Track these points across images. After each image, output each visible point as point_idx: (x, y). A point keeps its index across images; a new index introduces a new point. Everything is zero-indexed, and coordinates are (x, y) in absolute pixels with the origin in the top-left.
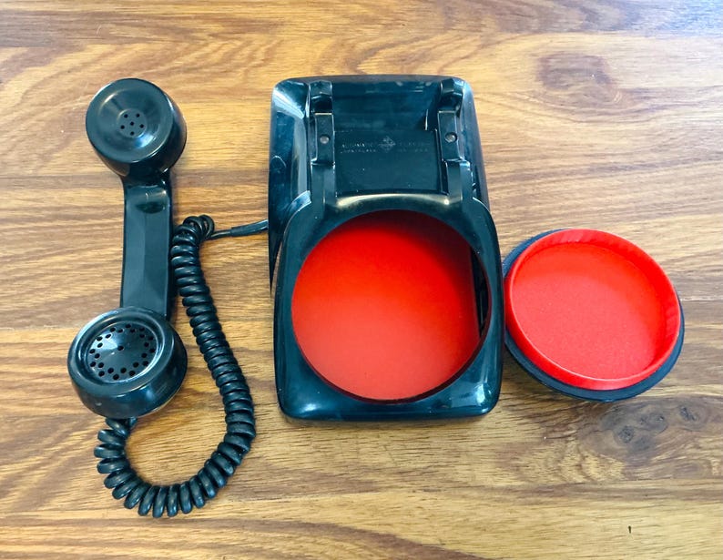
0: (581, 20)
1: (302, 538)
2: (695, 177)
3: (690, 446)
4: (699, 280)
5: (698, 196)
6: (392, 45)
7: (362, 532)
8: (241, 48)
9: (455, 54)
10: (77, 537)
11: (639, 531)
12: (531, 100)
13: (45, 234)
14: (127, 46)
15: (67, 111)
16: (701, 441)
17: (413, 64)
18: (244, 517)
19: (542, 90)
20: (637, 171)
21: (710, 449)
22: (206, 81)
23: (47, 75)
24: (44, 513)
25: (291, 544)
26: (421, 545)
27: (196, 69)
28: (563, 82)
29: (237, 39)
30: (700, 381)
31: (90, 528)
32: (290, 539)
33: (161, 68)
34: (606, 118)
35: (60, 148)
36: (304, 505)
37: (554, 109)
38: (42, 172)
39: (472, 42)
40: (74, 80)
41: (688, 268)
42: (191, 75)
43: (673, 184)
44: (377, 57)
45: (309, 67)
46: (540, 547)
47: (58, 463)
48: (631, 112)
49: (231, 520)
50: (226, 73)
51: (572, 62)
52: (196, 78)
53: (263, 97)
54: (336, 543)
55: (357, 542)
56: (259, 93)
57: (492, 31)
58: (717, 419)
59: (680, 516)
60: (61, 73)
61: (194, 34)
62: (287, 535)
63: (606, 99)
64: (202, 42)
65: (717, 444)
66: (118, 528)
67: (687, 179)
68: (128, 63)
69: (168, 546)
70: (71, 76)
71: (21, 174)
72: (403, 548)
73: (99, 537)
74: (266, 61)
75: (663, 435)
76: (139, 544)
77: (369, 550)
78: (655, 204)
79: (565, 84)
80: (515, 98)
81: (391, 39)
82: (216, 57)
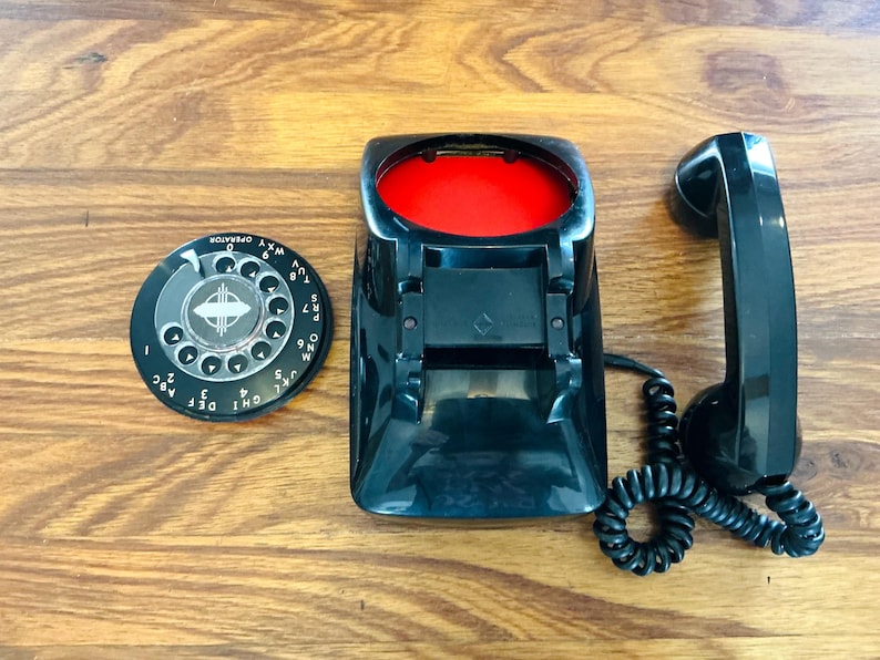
0: (755, 12)
1: (425, 575)
2: (869, 200)
3: (839, 494)
4: (863, 316)
5: (869, 221)
6: (543, 33)
7: (488, 571)
8: (374, 29)
9: (611, 47)
10: (190, 565)
11: (778, 582)
12: (695, 103)
13: (156, 236)
14: (247, 23)
15: (180, 96)
16: (852, 490)
17: (565, 56)
18: (364, 549)
19: (709, 92)
20: (805, 190)
21: (860, 499)
22: (334, 67)
23: (157, 53)
24: (154, 538)
25: (413, 580)
26: (548, 587)
27: (323, 52)
28: (731, 84)
29: (371, 18)
30: (856, 425)
31: (203, 556)
32: (412, 574)
33: (285, 50)
34: (776, 127)
35: (172, 139)
36: (427, 540)
37: (719, 115)
38: (154, 165)
39: (632, 32)
40: (188, 60)
41: (851, 301)
42: (319, 59)
43: (844, 207)
44: (525, 45)
45: (449, 55)
46: (673, 594)
47: (171, 486)
48: (803, 121)
49: (352, 552)
50: (356, 58)
51: (742, 61)
52: (324, 63)
53: (397, 88)
54: (461, 582)
55: (483, 581)
56: (392, 83)
57: (654, 21)
58: (870, 467)
59: (822, 568)
60: (175, 51)
61: (321, 12)
62: (408, 571)
63: (777, 106)
64: (331, 21)
65: (868, 493)
66: (232, 556)
67: (859, 201)
68: (247, 42)
69: (286, 577)
70: (184, 56)
71: (129, 166)
72: (530, 588)
73: (211, 565)
74: (402, 46)
75: (813, 481)
76: (254, 574)
77: (494, 589)
78: (822, 229)
79: (733, 86)
80: (677, 100)
81: (541, 25)
82: (346, 40)
